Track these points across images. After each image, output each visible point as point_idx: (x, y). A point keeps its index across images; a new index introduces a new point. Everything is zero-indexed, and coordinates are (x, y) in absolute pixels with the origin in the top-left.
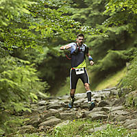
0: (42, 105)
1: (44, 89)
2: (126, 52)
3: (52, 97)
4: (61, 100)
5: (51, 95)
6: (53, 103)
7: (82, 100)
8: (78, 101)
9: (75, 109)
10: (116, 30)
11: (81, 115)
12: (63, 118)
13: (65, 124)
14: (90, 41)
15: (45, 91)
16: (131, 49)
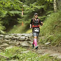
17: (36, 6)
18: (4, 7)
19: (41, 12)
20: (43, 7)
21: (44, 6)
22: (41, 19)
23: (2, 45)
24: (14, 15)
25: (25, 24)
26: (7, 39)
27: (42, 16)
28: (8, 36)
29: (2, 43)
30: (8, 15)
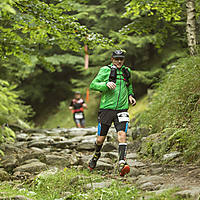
0: (21, 140)
1: (26, 116)
2: (149, 74)
3: (37, 128)
4: (49, 135)
5: (35, 126)
6: (38, 138)
7: (79, 138)
8: (74, 139)
9: (68, 150)
10: (138, 41)
11: (76, 160)
12: (49, 163)
13: (52, 172)
14: (99, 53)
15: (28, 120)
16: (157, 71)
17: (129, 38)
18: (26, 45)
19: (145, 58)
20: (151, 39)
21: (154, 37)
22: (149, 78)
23: (24, 167)
24: (60, 70)
25: (94, 96)
26: (41, 146)
27: (149, 70)
28: (43, 136)
29: (25, 158)
30: (40, 71)
